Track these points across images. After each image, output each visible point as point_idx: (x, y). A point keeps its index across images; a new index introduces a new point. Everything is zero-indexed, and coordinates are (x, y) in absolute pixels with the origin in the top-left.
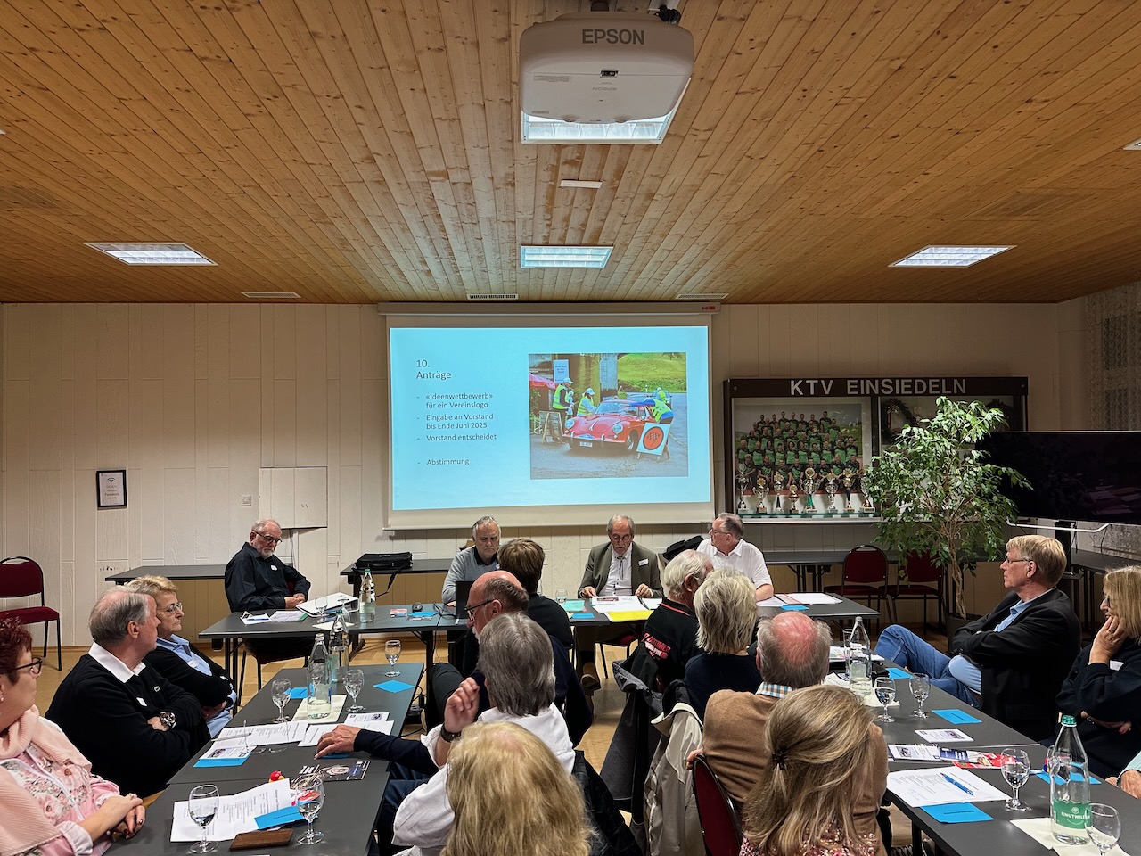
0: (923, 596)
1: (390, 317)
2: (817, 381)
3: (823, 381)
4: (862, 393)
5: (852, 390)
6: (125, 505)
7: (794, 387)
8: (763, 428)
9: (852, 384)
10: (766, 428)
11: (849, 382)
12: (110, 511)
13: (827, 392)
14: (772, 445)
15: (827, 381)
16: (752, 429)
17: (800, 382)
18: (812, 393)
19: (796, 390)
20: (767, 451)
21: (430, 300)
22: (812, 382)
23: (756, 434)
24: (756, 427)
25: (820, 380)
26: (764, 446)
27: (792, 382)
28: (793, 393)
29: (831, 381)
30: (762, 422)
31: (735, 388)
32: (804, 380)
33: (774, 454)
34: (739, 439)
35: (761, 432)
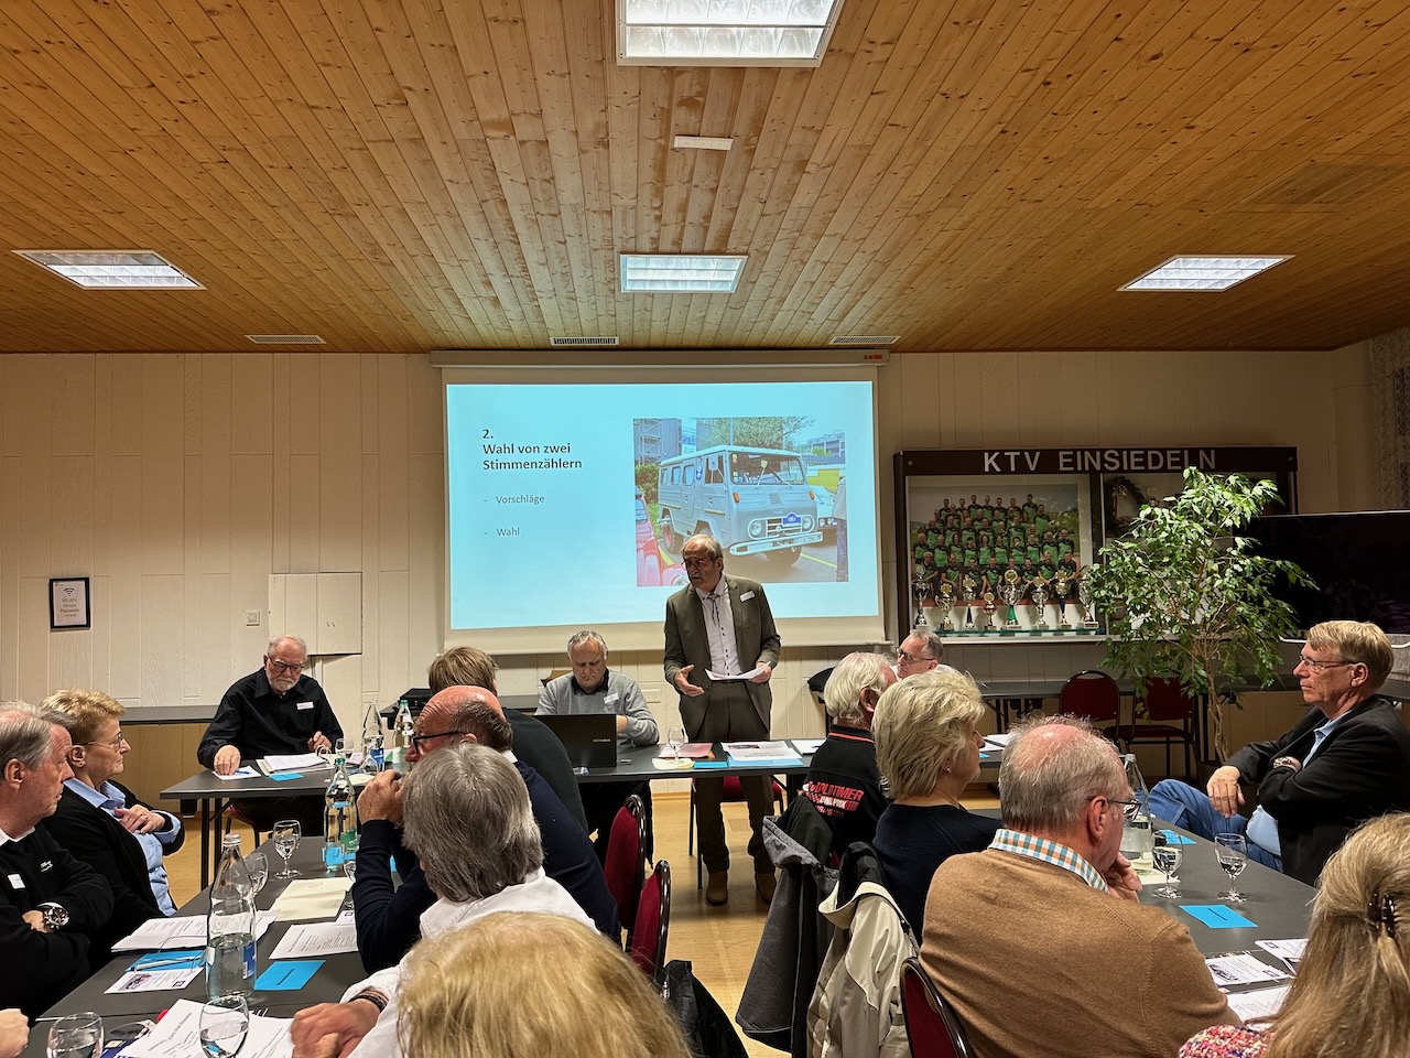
0: (1165, 739)
1: (448, 369)
2: (1018, 453)
3: (1026, 454)
4: (1079, 468)
5: (1066, 464)
6: (88, 625)
7: (988, 461)
8: (947, 517)
9: (1065, 457)
10: (951, 517)
11: (1061, 454)
12: (67, 633)
13: (1032, 468)
14: (960, 540)
15: (1032, 453)
16: (933, 518)
17: (996, 454)
18: (1013, 469)
19: (990, 464)
20: (953, 548)
21: (500, 346)
22: (1012, 455)
23: (938, 525)
24: (938, 515)
25: (1022, 451)
26: (949, 540)
27: (986, 454)
28: (987, 469)
29: (1038, 454)
30: (947, 509)
31: (910, 463)
32: (1002, 452)
33: (963, 552)
34: (915, 532)
35: (944, 523)
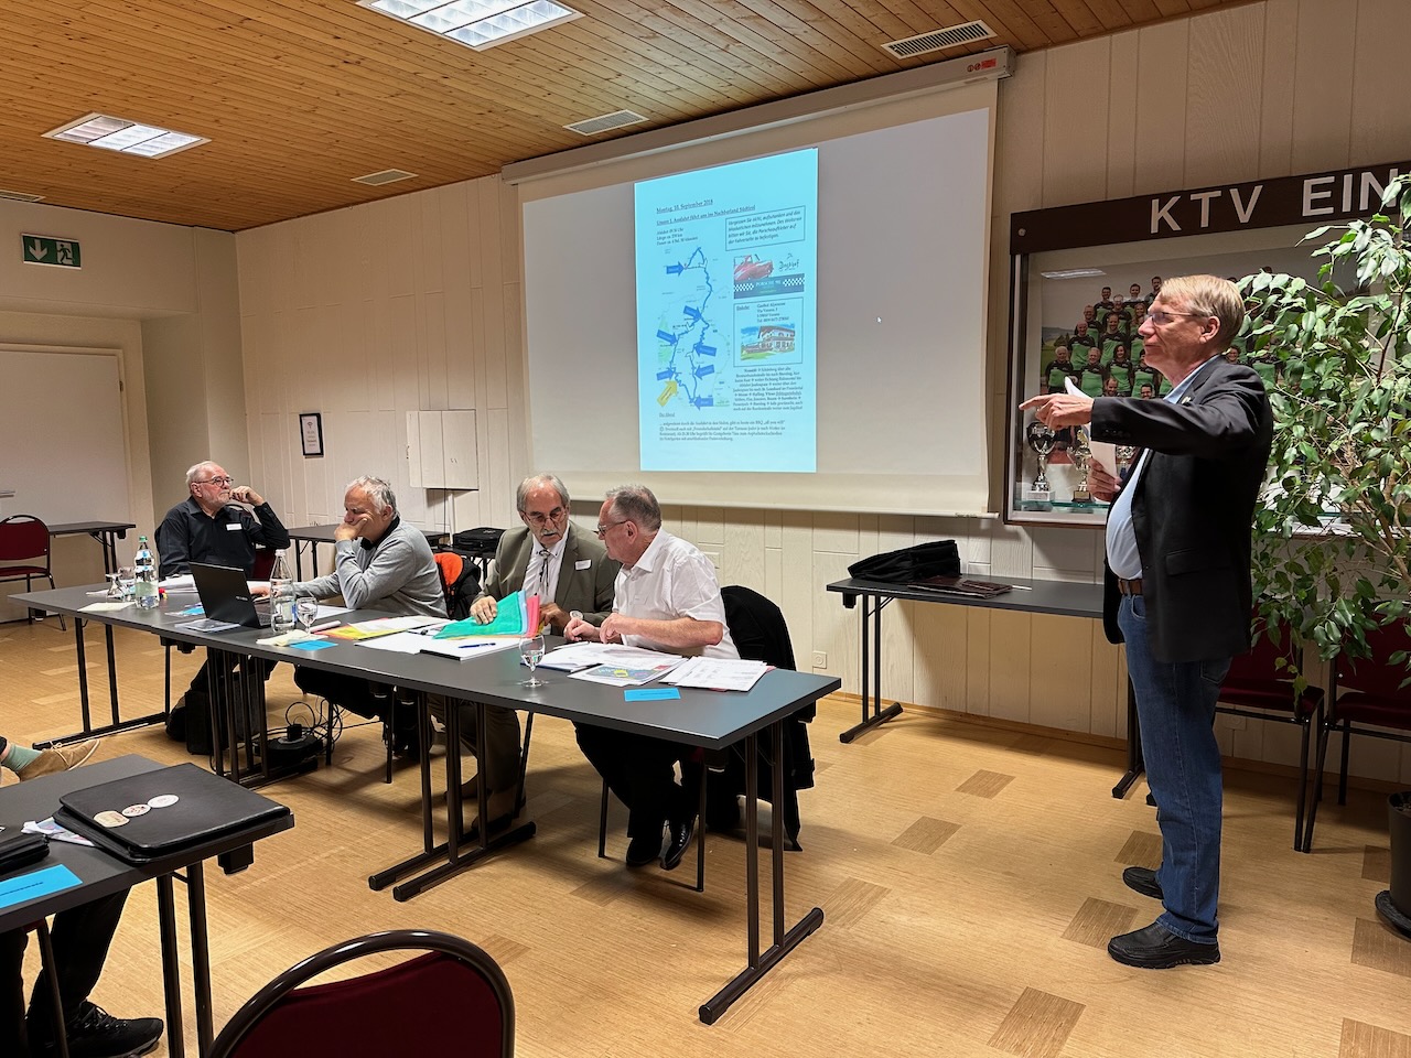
2: (1218, 193)
3: (1234, 193)
4: (1346, 207)
5: (1315, 204)
6: (321, 454)
7: (1159, 213)
8: (1106, 317)
9: (1315, 189)
10: (1113, 318)
11: (1308, 184)
13: (1244, 217)
14: (1127, 355)
15: (1245, 191)
17: (1175, 199)
18: (1205, 223)
19: (1162, 221)
22: (1205, 198)
23: (1090, 332)
24: (1091, 315)
25: (1225, 189)
27: (1155, 203)
28: (1154, 229)
29: (1258, 190)
30: (1106, 304)
31: (1022, 232)
32: (1185, 194)
33: (1131, 376)
34: (1051, 344)
35: (1101, 327)
